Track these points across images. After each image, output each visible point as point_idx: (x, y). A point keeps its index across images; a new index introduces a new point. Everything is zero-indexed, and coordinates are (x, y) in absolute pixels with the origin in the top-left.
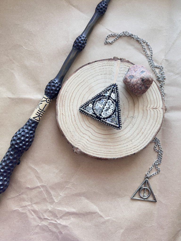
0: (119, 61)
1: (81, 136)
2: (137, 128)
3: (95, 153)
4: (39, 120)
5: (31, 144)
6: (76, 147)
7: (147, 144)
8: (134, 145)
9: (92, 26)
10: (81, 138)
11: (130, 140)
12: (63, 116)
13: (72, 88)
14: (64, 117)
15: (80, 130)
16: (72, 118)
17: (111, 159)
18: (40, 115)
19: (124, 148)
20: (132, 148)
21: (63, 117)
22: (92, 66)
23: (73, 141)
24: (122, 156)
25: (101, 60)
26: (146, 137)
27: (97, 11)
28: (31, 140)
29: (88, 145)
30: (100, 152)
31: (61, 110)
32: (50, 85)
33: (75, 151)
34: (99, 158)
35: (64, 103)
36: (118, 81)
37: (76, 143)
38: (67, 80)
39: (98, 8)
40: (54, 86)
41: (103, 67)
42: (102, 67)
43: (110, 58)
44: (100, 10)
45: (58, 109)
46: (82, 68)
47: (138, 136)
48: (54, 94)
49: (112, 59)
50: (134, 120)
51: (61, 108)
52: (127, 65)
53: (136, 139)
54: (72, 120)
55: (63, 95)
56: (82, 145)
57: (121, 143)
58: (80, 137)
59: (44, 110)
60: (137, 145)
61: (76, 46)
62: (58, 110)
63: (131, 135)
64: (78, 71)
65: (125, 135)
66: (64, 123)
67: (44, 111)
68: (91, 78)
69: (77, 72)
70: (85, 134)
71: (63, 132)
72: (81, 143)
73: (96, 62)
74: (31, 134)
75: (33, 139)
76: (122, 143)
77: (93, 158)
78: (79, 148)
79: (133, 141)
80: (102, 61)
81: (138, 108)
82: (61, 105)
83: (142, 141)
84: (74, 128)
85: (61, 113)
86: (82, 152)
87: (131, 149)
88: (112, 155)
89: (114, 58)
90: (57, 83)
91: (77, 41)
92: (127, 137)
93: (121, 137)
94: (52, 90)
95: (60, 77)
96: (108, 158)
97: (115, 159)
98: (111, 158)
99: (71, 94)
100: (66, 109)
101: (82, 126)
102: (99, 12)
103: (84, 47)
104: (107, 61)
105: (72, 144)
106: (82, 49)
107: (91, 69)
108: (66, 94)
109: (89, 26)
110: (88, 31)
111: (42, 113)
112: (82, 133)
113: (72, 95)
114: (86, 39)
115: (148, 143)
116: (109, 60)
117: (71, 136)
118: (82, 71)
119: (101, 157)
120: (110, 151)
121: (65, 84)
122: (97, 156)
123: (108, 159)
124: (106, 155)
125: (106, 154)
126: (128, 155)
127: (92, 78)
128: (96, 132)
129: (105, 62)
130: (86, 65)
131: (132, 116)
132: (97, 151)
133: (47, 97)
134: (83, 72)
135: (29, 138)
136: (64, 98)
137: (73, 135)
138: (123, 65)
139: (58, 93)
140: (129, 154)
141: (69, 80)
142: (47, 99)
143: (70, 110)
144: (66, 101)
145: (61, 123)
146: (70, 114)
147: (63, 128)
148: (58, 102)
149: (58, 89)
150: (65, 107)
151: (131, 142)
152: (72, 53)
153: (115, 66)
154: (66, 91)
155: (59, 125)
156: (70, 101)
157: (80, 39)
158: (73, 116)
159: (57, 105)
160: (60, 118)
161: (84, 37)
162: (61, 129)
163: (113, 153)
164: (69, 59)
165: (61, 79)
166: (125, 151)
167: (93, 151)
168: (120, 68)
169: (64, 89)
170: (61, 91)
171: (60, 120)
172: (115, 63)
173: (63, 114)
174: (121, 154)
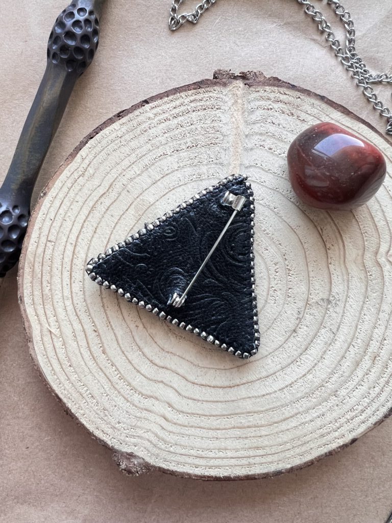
0: (240, 83)
1: (139, 405)
2: (349, 340)
3: (202, 462)
6: (124, 450)
8: (346, 407)
10: (138, 415)
11: (329, 391)
12: (55, 340)
13: (68, 224)
14: (58, 344)
15: (129, 384)
16: (88, 343)
19: (309, 427)
20: (343, 420)
21: (56, 344)
22: (135, 123)
23: (110, 431)
25: (167, 94)
29: (171, 438)
30: (221, 454)
31: (43, 318)
33: (123, 466)
34: (220, 478)
35: (47, 290)
36: (247, 168)
37: (122, 438)
38: (45, 194)
41: (180, 119)
42: (176, 121)
43: (199, 80)
45: (29, 316)
46: (98, 137)
47: (360, 373)
49: (207, 80)
50: (334, 314)
51: (41, 312)
52: (272, 96)
53: (351, 385)
54: (92, 350)
56: (148, 440)
57: (295, 411)
58: (132, 410)
60: (360, 408)
61: (58, 52)
62: (28, 321)
63: (333, 373)
64: (83, 152)
65: (310, 377)
66: (64, 367)
68: (138, 173)
69: (78, 155)
70: (151, 397)
71: (64, 404)
72: (140, 432)
73: (147, 105)
76: (301, 410)
78: (140, 454)
79: (343, 392)
80: (171, 97)
81: (342, 262)
82: (38, 300)
83: (377, 389)
84: (103, 380)
85: (45, 330)
86: (153, 467)
87: (337, 425)
88: (270, 459)
89: (215, 77)
91: (59, 31)
92: (317, 382)
93: (295, 387)
95: (14, 186)
96: (255, 475)
97: (283, 473)
99: (70, 248)
100: (60, 311)
101: (135, 368)
103: (92, 53)
104: (190, 92)
105: (109, 443)
106: (88, 61)
107: (131, 135)
108: (49, 252)
112: (140, 393)
113: (74, 252)
114: (93, 17)
116: (200, 88)
117: (98, 412)
118: (98, 149)
119: (226, 474)
120: (258, 448)
121: (41, 213)
123: (257, 477)
124: (247, 463)
125: (244, 462)
127: (142, 172)
128: (194, 383)
129: (185, 98)
130: (111, 121)
131: (325, 297)
132: (207, 456)
134: (102, 154)
136: (46, 268)
137: (107, 406)
138: (256, 99)
140: (334, 446)
141: (52, 193)
143: (78, 310)
144: (54, 279)
145: (53, 369)
146: (77, 327)
147: (61, 385)
148: (23, 290)
149: (14, 237)
150: (55, 303)
151: (336, 399)
152: (50, 83)
153: (227, 108)
154: (49, 241)
155: (44, 379)
156: (71, 275)
157: (68, 20)
158: (92, 335)
159: (21, 300)
160: (43, 348)
161: (81, 10)
162: (56, 392)
163: (270, 453)
164: (41, 110)
165: (23, 192)
166: (316, 436)
167: (193, 457)
168: (246, 113)
169: (40, 235)
170: (28, 243)
171: (46, 356)
172: (224, 97)
173: (50, 331)
174: (304, 449)
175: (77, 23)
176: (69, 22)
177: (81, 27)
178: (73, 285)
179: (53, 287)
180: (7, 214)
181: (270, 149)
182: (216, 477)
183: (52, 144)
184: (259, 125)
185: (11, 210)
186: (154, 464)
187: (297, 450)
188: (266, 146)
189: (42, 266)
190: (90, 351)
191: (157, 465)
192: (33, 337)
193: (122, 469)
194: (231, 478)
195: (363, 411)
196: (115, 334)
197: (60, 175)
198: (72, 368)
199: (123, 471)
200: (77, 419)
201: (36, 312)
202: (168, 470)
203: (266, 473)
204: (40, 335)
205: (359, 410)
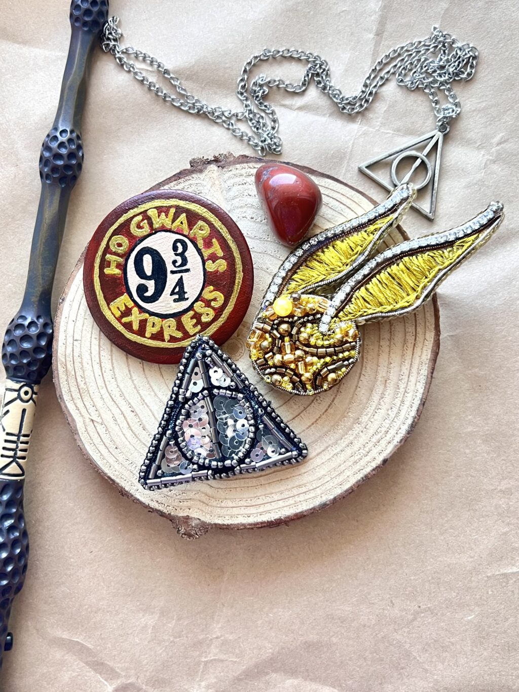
0: (213, 167)
3: (252, 510)
4: (20, 472)
5: (23, 562)
6: (180, 515)
7: (413, 413)
8: (371, 431)
9: (78, 83)
12: (98, 427)
14: (101, 429)
16: (128, 424)
17: (314, 509)
18: (15, 454)
20: (370, 445)
21: (99, 431)
24: (347, 486)
26: (402, 390)
27: (77, 24)
28: (18, 551)
30: (268, 499)
31: (83, 410)
32: (11, 338)
33: (183, 531)
34: (272, 521)
35: (82, 385)
37: (176, 504)
38: (63, 300)
39: (77, 13)
40: (26, 338)
43: (178, 171)
44: (87, 19)
45: (71, 411)
47: (375, 398)
48: (36, 365)
49: (185, 170)
51: (80, 405)
52: (243, 171)
53: (370, 410)
54: (133, 429)
55: (69, 359)
56: (200, 501)
57: (326, 445)
59: (23, 432)
60: (384, 429)
61: (50, 173)
62: (71, 415)
66: (111, 450)
67: (25, 436)
71: (118, 484)
74: (12, 528)
75: (25, 543)
76: (330, 442)
77: (252, 529)
78: (194, 514)
79: (364, 419)
82: (76, 395)
83: (395, 410)
85: (87, 420)
86: (210, 524)
87: (367, 449)
88: (312, 494)
89: (192, 166)
90: (32, 324)
91: (47, 154)
94: (24, 353)
95: (35, 299)
96: (302, 512)
97: (328, 505)
98: (311, 506)
100: (97, 400)
102: (85, 24)
103: (79, 166)
105: (165, 511)
106: (77, 173)
108: (77, 350)
109: (70, 88)
110: (72, 104)
111: (21, 446)
114: (74, 135)
115: (415, 408)
116: (180, 178)
119: (277, 517)
120: (299, 486)
121: (63, 317)
122: (265, 518)
123: (305, 514)
124: (293, 502)
125: (291, 501)
126: (366, 473)
132: (256, 503)
133: (17, 382)
135: (9, 545)
136: (77, 365)
138: (229, 178)
139: (51, 356)
140: (368, 470)
141: (69, 297)
142: (19, 390)
143: (113, 396)
144: (86, 373)
145: (101, 455)
146: (116, 412)
147: (112, 468)
148: (61, 389)
149: (43, 343)
150: (92, 394)
151: (359, 426)
152: (48, 201)
153: (207, 191)
154: (76, 340)
155: (95, 465)
156: (101, 366)
157: (53, 143)
158: (130, 415)
159: (61, 398)
160: (89, 438)
161: (64, 131)
162: (109, 474)
163: (312, 488)
164: (45, 227)
165: (43, 302)
166: (350, 464)
167: (243, 508)
168: (224, 192)
169: (66, 336)
170: (57, 346)
171: (93, 444)
172: (202, 182)
173: (92, 420)
174: (341, 479)
175: (62, 145)
176: (54, 145)
177: (65, 147)
178: (105, 374)
179: (87, 380)
180: (33, 325)
181: (252, 218)
182: (268, 522)
183: (60, 254)
184: (237, 200)
185: (36, 321)
186: (210, 521)
187: (337, 481)
188: (247, 216)
189: (74, 363)
190: (132, 430)
191: (212, 523)
192: (78, 429)
193: (182, 534)
194: (282, 519)
195: (387, 432)
196: (151, 410)
197: (73, 281)
198: (118, 450)
199: (183, 536)
200: (132, 496)
201: (76, 407)
202: (224, 525)
203: (312, 508)
204: (83, 425)
205: (383, 432)
